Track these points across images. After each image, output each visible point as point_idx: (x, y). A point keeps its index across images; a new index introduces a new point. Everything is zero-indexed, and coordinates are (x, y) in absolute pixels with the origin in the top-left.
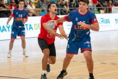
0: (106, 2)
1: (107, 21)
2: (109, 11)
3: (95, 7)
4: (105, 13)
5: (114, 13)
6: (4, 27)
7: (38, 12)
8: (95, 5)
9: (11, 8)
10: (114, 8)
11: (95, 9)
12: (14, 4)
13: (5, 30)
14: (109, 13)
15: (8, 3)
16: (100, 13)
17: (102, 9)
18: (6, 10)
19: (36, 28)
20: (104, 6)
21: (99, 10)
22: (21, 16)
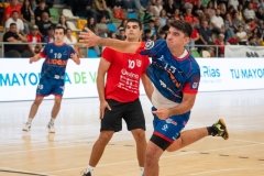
0: (214, 36)
1: (216, 73)
2: (220, 53)
3: (193, 44)
4: (212, 56)
5: (230, 57)
6: (14, 75)
7: (82, 51)
8: (193, 40)
9: (31, 40)
10: (228, 48)
11: (193, 49)
12: (37, 32)
13: (17, 82)
14: (219, 56)
15: (25, 31)
16: (201, 56)
17: (205, 49)
18: (20, 43)
19: (78, 79)
20: (209, 43)
21: (200, 50)
22: (60, 56)
